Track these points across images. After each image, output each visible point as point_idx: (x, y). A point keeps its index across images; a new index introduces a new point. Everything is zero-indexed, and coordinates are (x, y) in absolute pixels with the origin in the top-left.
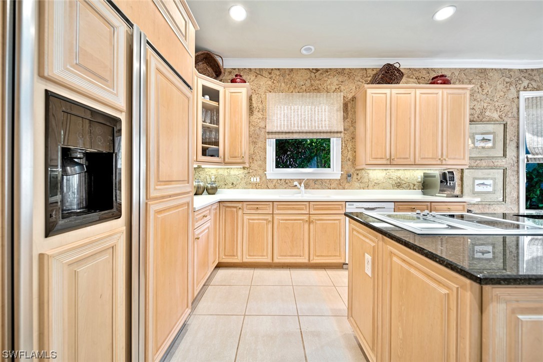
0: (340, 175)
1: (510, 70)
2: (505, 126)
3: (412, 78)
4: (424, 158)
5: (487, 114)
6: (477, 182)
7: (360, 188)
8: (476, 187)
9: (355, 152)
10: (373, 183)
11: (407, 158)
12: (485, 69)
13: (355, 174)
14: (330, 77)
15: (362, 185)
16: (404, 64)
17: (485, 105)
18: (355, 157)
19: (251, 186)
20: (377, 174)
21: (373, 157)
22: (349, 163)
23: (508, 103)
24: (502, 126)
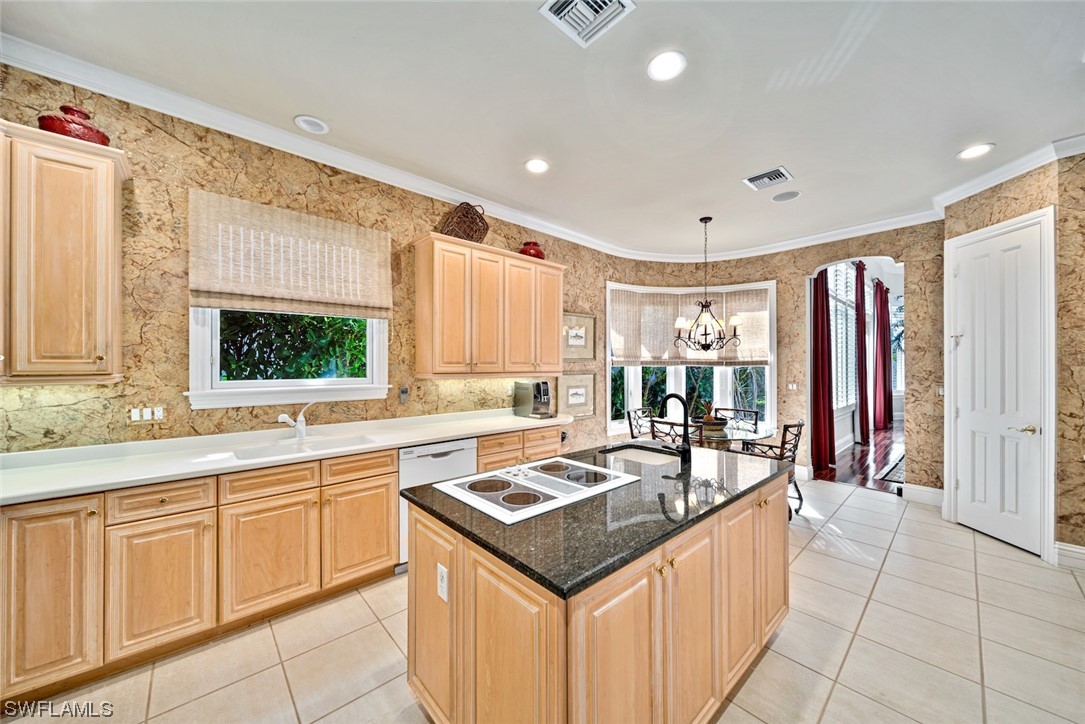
0: (387, 392)
1: (599, 253)
2: (595, 319)
3: (500, 235)
4: (516, 363)
5: (580, 303)
6: (572, 391)
7: (424, 413)
8: (570, 398)
9: (414, 347)
10: (446, 403)
11: (493, 363)
12: (578, 245)
13: (415, 388)
14: (363, 193)
15: (427, 407)
16: (490, 210)
17: (578, 291)
18: (414, 357)
19: (130, 434)
20: (450, 387)
21: (445, 360)
22: (404, 367)
23: (597, 293)
24: (592, 321)
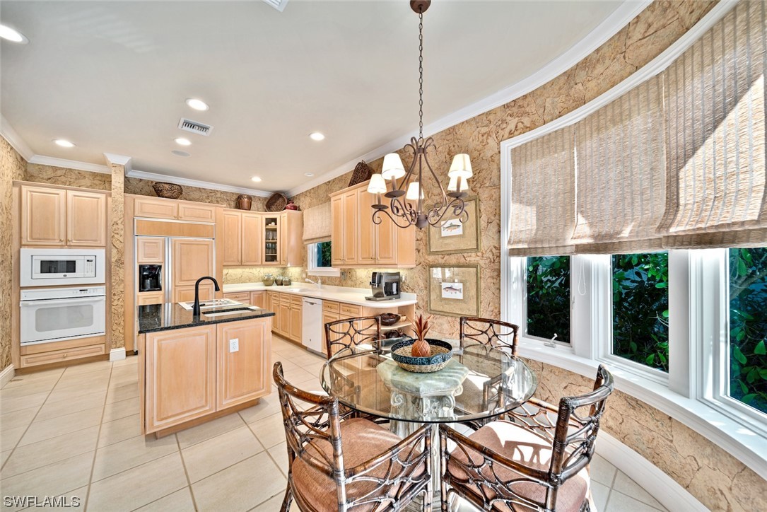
0: (340, 273)
2: (476, 202)
4: (364, 258)
6: (444, 285)
7: (351, 286)
8: (443, 291)
10: (359, 282)
12: (453, 128)
15: (353, 283)
20: (361, 273)
23: (484, 166)
24: (473, 203)
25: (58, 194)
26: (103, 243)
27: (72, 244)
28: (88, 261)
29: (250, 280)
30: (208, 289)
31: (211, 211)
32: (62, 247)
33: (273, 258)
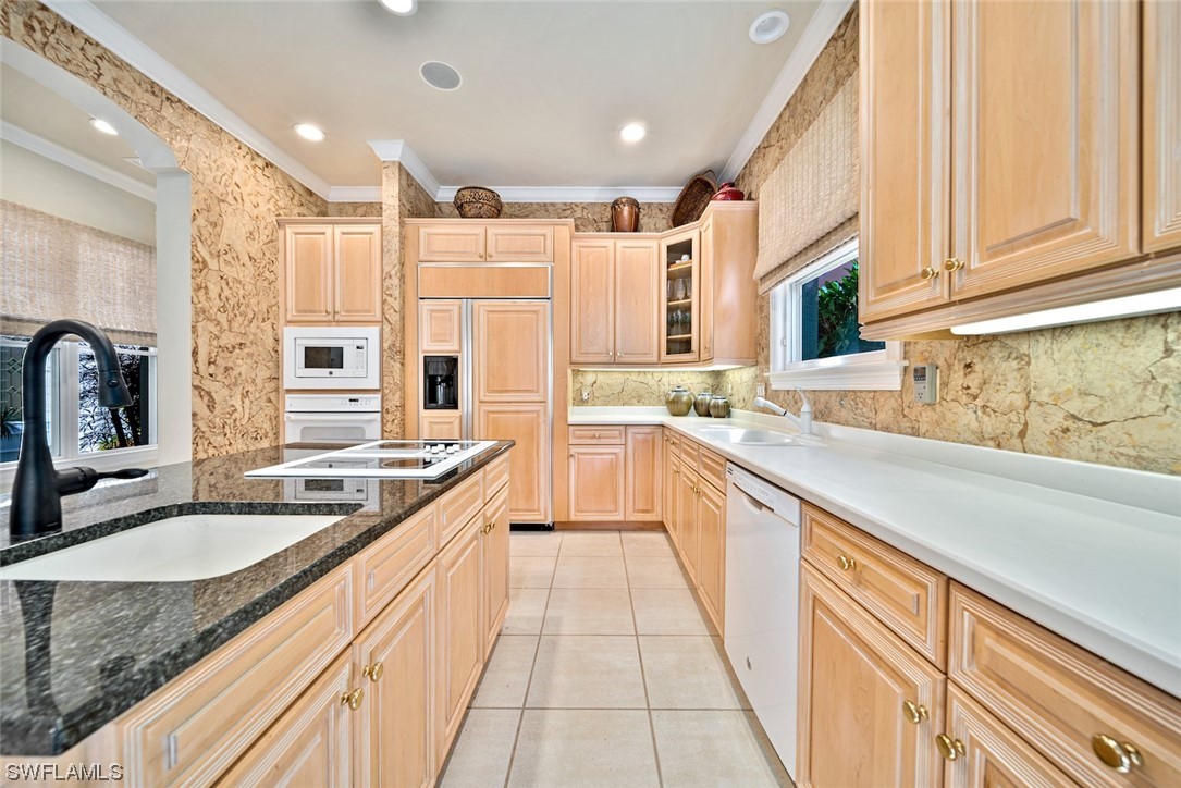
0: (902, 376)
13: (958, 367)
25: (324, 233)
26: (378, 316)
27: (341, 319)
28: (358, 348)
29: (639, 399)
30: (538, 412)
31: (544, 236)
32: (328, 323)
33: (686, 346)
